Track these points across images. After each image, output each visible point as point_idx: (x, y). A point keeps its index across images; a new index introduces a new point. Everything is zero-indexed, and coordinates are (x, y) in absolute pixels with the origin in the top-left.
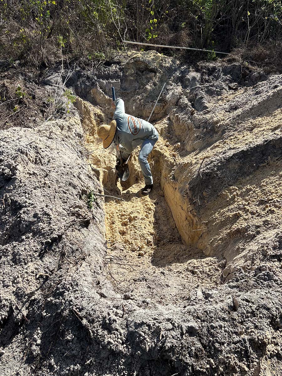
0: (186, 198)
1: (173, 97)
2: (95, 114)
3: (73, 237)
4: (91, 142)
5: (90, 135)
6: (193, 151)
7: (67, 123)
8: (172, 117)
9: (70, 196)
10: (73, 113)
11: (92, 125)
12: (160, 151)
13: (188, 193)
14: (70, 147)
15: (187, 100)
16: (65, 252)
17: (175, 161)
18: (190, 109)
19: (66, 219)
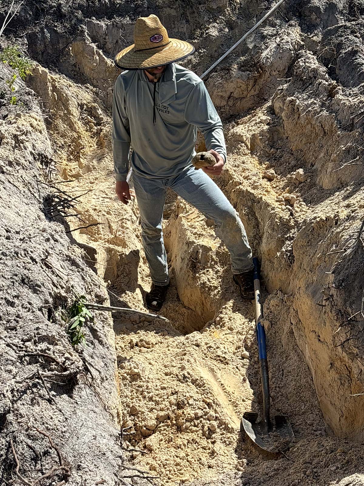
0: (328, 310)
1: (279, 55)
2: (81, 106)
3: (36, 420)
4: (72, 176)
5: (69, 160)
6: (339, 189)
7: (12, 129)
8: (278, 105)
9: (23, 312)
10: (26, 104)
11: (75, 135)
12: (252, 191)
13: (332, 296)
14: (21, 188)
15: (317, 62)
16: (14, 458)
17: (292, 214)
18: (326, 82)
19: (15, 370)
